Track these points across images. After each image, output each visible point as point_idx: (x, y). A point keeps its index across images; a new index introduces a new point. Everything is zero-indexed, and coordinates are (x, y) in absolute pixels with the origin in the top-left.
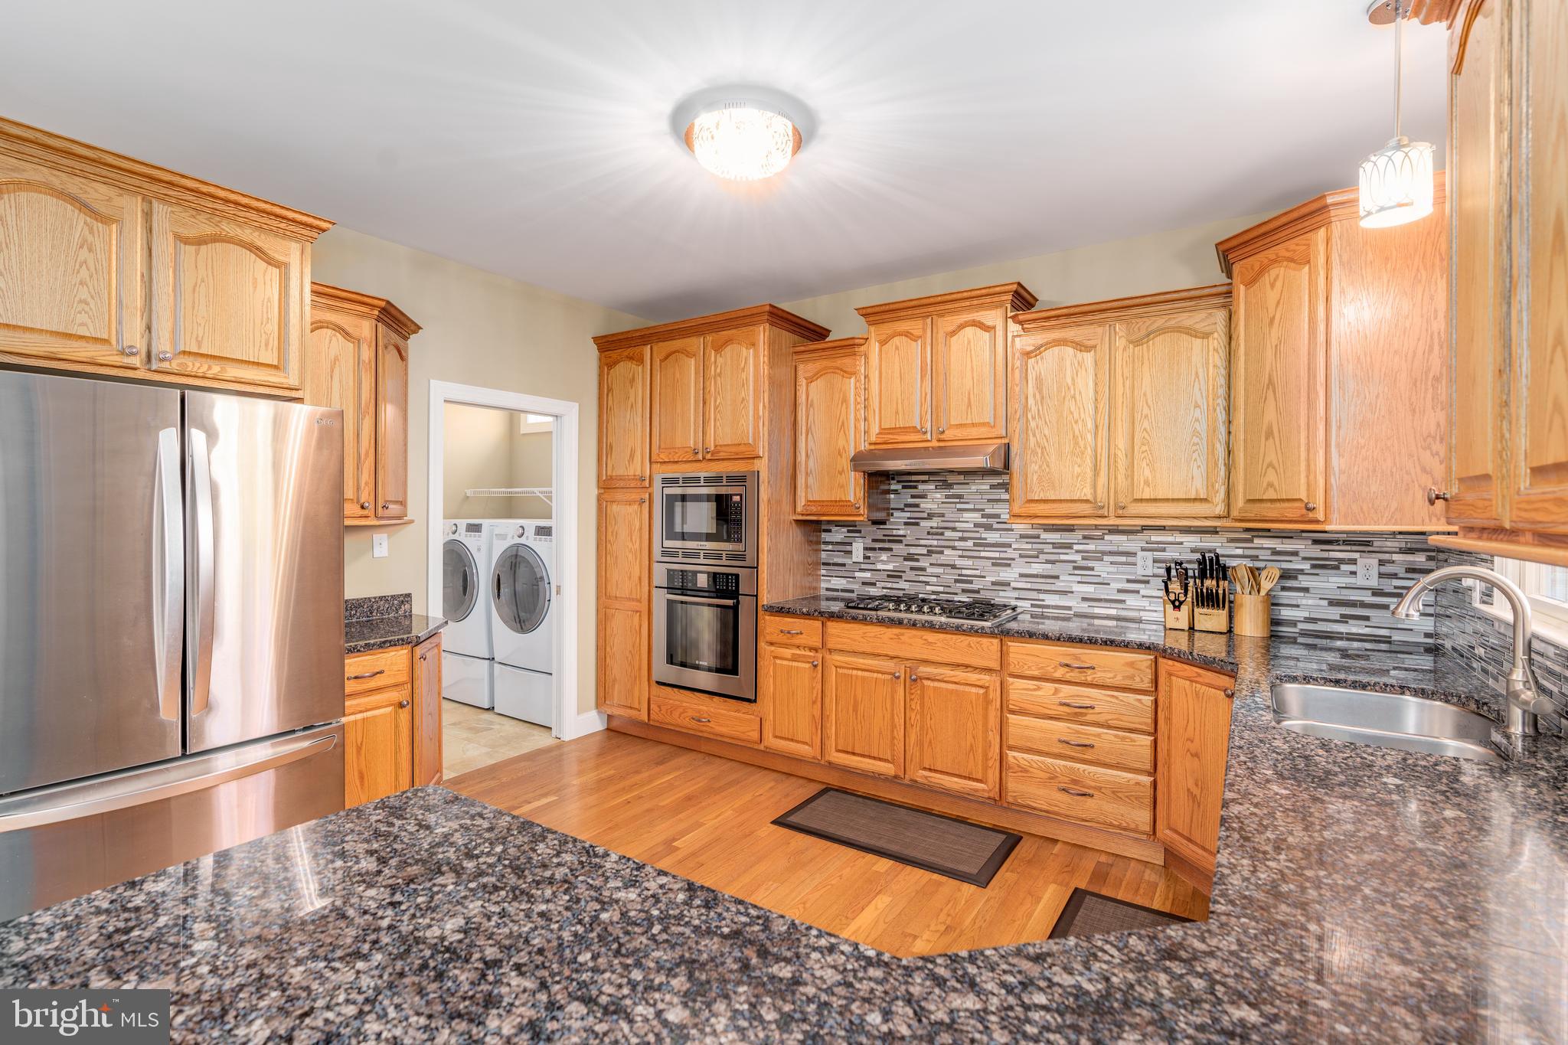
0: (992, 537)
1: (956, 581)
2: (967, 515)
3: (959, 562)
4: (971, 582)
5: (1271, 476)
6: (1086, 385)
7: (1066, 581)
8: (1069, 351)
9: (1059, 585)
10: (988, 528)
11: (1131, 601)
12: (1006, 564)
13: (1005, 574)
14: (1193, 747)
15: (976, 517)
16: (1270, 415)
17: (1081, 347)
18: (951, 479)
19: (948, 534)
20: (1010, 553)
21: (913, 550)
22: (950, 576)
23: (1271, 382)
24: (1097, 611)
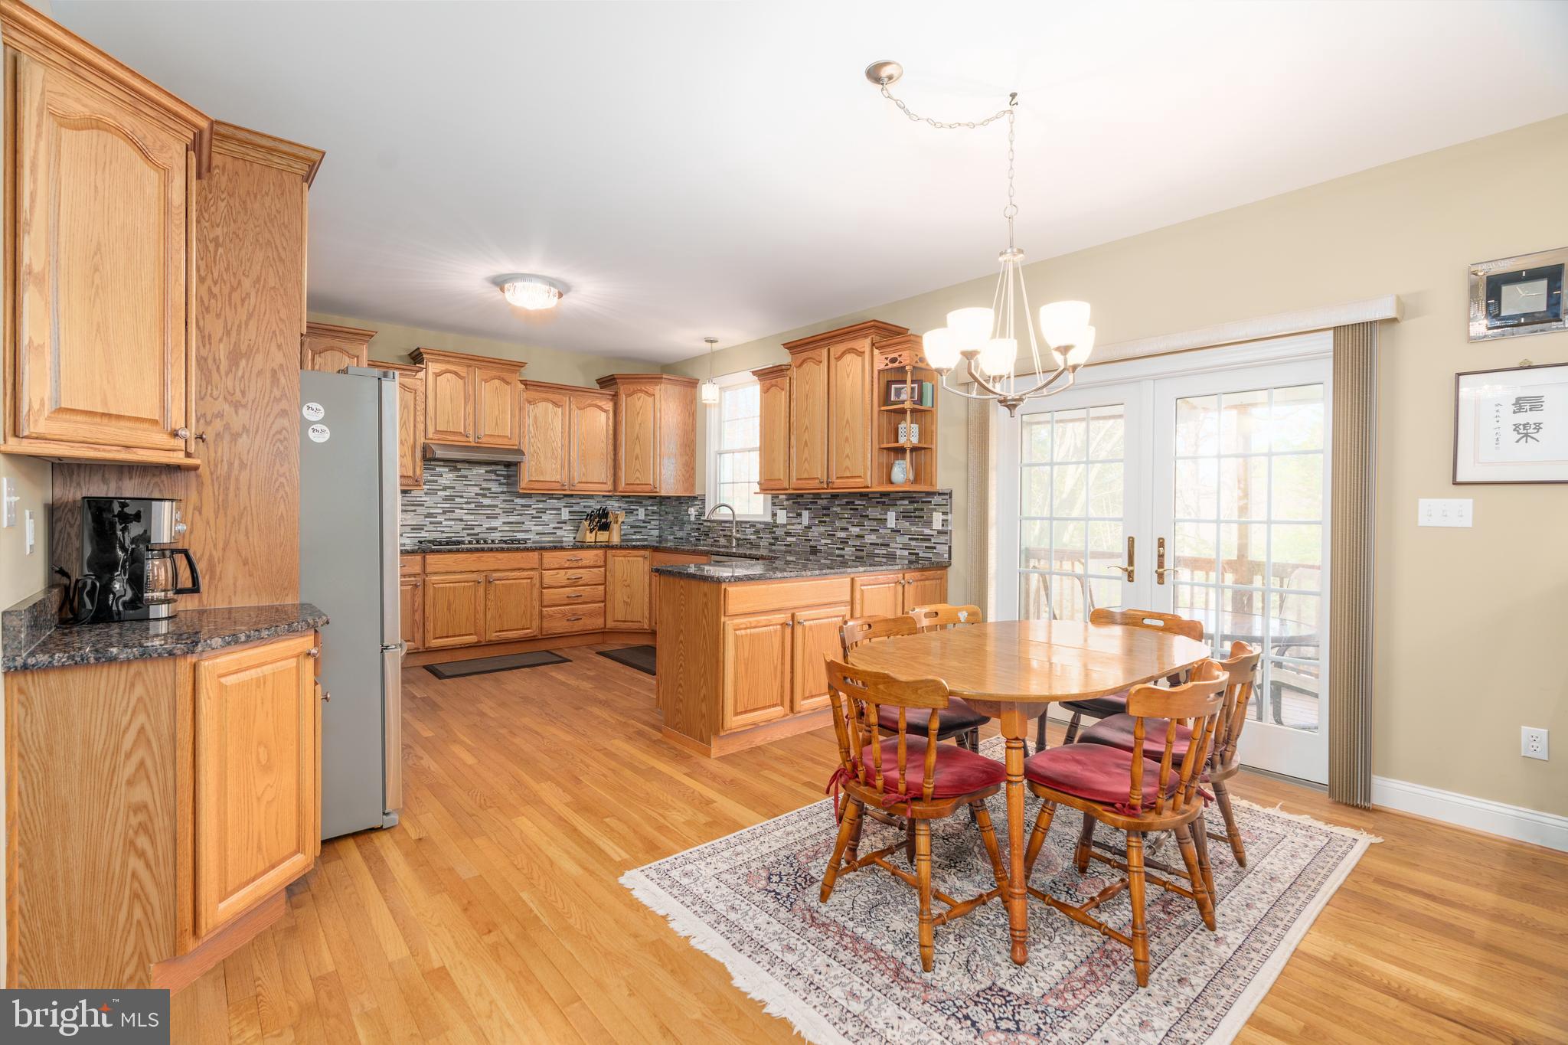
0: (486, 501)
1: (463, 529)
2: (471, 489)
3: (465, 517)
4: (473, 529)
5: (638, 474)
6: (558, 425)
7: (529, 524)
8: (551, 406)
9: (524, 527)
10: (484, 496)
11: (559, 533)
12: (495, 517)
13: (494, 523)
14: (626, 583)
15: (477, 490)
16: (637, 450)
17: (556, 404)
18: (459, 466)
19: (458, 500)
20: (498, 511)
21: (432, 511)
22: (459, 526)
23: (638, 438)
24: (544, 539)
